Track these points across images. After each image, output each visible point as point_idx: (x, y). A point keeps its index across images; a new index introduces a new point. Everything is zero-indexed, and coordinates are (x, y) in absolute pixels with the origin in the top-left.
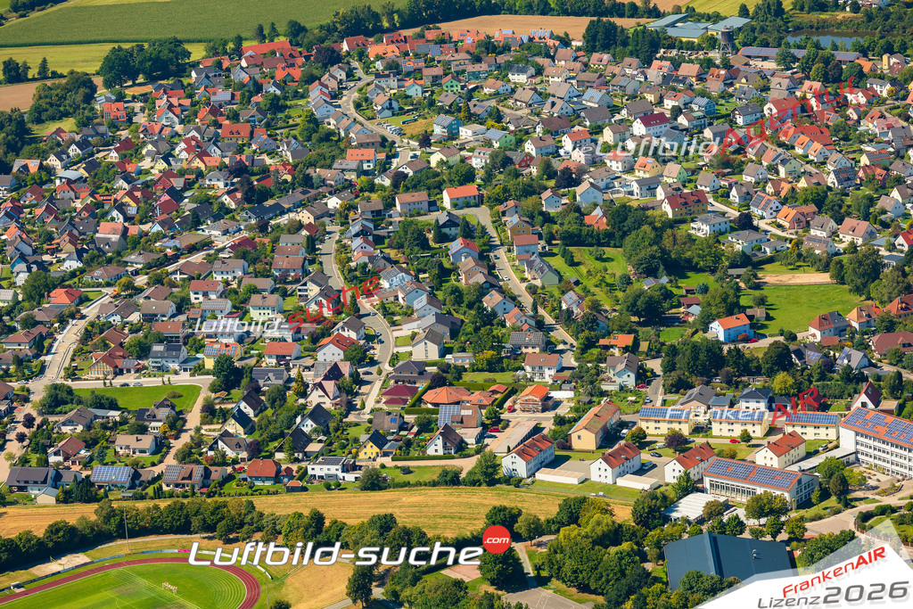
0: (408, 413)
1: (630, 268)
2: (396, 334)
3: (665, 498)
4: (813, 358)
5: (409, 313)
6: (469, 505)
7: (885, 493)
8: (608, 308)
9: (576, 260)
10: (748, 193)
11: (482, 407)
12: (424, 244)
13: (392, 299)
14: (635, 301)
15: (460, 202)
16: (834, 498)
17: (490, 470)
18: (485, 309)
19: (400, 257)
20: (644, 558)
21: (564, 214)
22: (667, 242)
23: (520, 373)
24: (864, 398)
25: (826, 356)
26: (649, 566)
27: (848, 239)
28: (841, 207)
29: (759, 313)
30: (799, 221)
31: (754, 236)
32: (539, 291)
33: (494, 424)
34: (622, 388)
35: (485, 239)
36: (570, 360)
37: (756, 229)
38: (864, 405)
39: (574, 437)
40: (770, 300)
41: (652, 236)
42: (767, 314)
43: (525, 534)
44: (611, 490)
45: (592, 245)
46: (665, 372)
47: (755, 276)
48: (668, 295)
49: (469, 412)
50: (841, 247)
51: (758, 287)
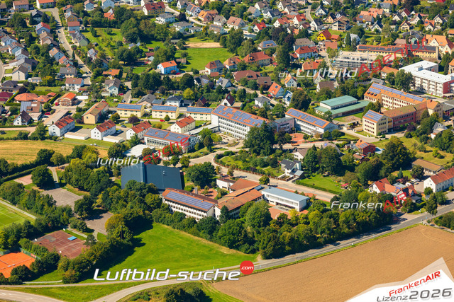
0: (7, 105)
1: (123, 38)
2: (6, 68)
3: (124, 146)
4: (205, 82)
5: (13, 58)
6: (31, 149)
7: (231, 145)
8: (110, 57)
9: (97, 34)
10: (186, 4)
11: (42, 103)
12: (24, 25)
13: (6, 51)
14: (122, 54)
15: (44, 6)
16: (206, 148)
17: (42, 132)
18: (49, 56)
19: (12, 31)
20: (111, 175)
21: (93, 12)
22: (142, 26)
23: (63, 87)
24: (225, 101)
25: (212, 81)
26: (114, 179)
27: (231, 26)
28: (229, 11)
29: (183, 61)
30: (209, 18)
31: (186, 24)
32: (78, 48)
33: (48, 111)
34: (111, 95)
35: (54, 23)
36: (88, 81)
37: (188, 21)
38: (226, 104)
39: (85, 117)
40: (189, 55)
41: (135, 23)
42: (187, 62)
43: (55, 163)
44: (100, 143)
45: (106, 27)
46: (132, 87)
47: (184, 44)
48: (139, 51)
49: (35, 105)
50: (227, 30)
51: (185, 49)
